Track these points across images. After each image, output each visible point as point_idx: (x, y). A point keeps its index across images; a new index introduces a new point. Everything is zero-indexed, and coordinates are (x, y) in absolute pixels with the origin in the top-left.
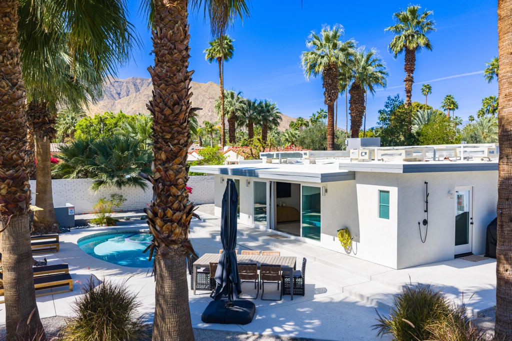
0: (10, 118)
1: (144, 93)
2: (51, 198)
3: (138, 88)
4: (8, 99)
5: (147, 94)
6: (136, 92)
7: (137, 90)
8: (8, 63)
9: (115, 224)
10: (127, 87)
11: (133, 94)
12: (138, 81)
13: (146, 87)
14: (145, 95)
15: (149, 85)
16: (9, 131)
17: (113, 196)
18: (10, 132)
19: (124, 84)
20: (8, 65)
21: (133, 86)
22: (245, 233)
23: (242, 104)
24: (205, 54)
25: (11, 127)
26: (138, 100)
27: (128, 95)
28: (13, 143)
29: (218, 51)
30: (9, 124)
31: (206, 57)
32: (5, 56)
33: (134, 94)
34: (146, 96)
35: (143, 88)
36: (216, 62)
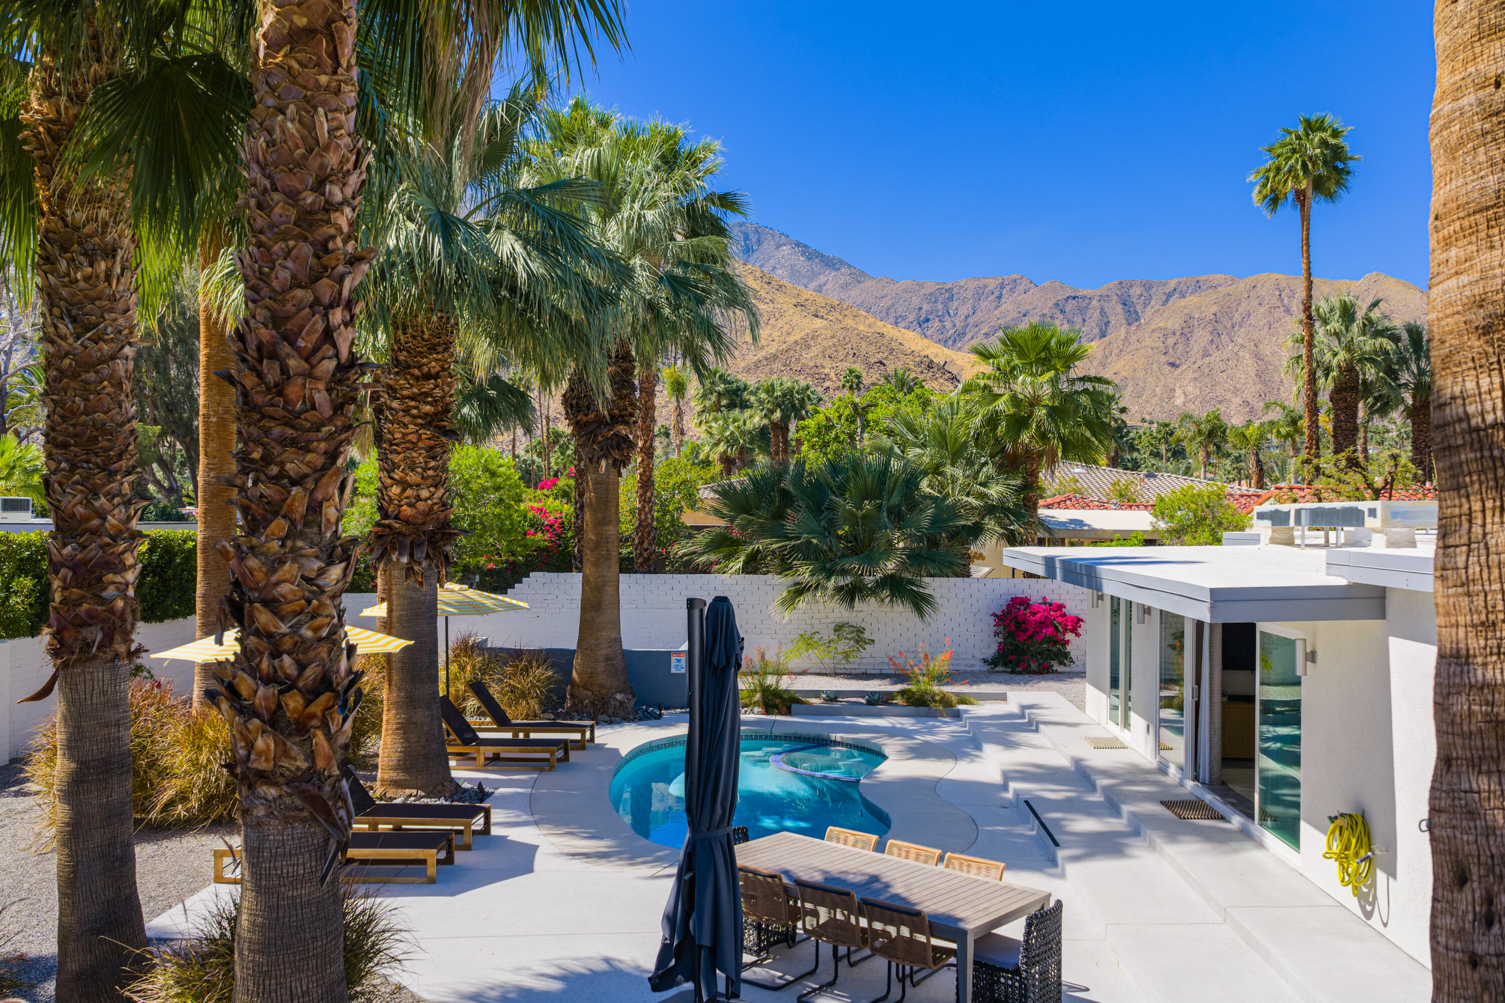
0: (73, 413)
1: (1153, 327)
2: (616, 624)
3: (1136, 313)
4: (70, 365)
5: (1160, 328)
6: (1130, 324)
7: (1132, 316)
8: (79, 275)
9: (785, 709)
10: (1103, 312)
11: (1119, 331)
12: (1137, 291)
13: (1156, 308)
14: (1153, 331)
15: (1167, 301)
16: (70, 445)
17: (839, 628)
18: (73, 448)
19: (1094, 303)
20: (77, 281)
21: (1119, 308)
22: (1102, 782)
23: (1380, 340)
24: (1253, 185)
25: (76, 436)
26: (1134, 347)
27: (1103, 335)
28: (77, 477)
29: (1290, 171)
30: (71, 429)
31: (1255, 195)
32: (73, 260)
33: (1123, 331)
34: (1156, 334)
35: (1149, 311)
36: (1294, 207)
